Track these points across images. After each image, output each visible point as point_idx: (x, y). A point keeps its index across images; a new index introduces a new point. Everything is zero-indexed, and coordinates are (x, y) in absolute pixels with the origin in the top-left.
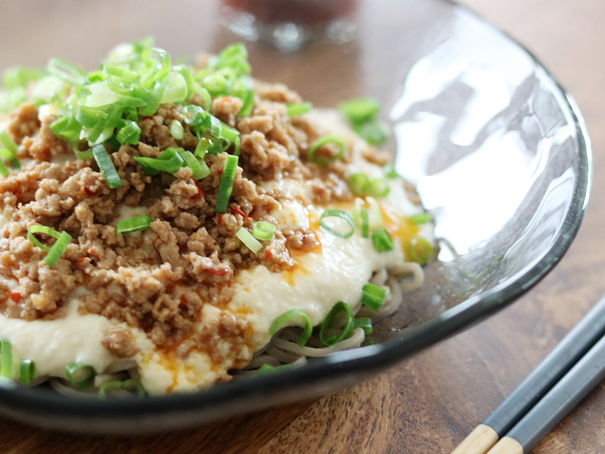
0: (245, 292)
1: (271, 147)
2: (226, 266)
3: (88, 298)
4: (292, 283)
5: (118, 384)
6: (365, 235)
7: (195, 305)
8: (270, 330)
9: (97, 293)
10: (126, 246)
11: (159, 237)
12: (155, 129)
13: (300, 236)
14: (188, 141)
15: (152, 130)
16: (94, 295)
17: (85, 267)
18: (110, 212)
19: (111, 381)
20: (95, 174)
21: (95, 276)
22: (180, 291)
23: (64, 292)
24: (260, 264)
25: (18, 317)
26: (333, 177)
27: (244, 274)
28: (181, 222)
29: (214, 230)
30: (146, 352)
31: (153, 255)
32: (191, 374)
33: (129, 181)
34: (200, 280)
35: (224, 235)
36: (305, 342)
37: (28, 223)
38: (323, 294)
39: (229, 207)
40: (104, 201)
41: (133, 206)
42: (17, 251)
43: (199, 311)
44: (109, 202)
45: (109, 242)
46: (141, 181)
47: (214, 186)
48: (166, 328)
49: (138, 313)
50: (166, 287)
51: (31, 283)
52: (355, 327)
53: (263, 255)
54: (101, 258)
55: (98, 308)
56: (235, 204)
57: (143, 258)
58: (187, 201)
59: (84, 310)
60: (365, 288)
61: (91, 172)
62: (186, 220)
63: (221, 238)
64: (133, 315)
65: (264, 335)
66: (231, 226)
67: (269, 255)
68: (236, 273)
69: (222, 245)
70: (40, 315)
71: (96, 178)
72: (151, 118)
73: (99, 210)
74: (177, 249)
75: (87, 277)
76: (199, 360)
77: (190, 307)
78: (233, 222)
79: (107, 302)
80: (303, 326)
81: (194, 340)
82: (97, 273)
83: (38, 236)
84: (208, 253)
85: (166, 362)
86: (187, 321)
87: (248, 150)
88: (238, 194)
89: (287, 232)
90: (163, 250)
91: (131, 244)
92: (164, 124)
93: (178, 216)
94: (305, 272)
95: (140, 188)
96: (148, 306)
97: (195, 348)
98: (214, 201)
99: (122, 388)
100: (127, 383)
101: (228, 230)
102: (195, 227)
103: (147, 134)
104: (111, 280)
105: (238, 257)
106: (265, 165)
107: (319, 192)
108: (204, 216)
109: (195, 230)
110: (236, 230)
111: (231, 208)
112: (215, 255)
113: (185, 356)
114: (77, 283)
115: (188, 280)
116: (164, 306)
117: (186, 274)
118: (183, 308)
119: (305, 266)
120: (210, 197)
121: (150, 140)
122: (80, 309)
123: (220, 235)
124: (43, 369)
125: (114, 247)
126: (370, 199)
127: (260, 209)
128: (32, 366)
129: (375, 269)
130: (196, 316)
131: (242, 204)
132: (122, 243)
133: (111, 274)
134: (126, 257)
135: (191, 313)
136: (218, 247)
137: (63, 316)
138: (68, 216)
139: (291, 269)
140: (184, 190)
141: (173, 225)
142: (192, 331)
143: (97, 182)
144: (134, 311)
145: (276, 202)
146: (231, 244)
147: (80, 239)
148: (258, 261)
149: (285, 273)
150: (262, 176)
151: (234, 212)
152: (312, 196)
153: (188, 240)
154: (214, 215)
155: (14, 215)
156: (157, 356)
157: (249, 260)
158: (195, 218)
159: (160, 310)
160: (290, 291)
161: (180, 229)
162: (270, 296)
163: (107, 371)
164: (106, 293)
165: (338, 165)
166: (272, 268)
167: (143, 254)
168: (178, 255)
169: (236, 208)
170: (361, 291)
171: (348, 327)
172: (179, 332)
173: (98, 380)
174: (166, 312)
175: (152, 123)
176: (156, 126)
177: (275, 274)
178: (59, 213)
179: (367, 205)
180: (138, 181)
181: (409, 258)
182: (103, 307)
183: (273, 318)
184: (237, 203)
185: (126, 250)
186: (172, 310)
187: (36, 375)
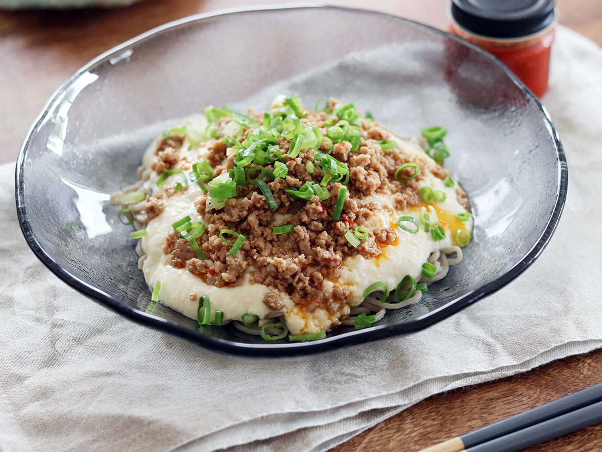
0: (349, 272)
1: (369, 174)
2: (338, 256)
3: (255, 273)
4: (378, 266)
5: (273, 325)
6: (427, 231)
7: (319, 280)
8: (364, 295)
9: (260, 271)
10: (279, 241)
11: (299, 236)
12: (296, 167)
13: (384, 235)
14: (317, 173)
15: (294, 167)
16: (259, 272)
17: (254, 255)
18: (269, 219)
19: (268, 323)
20: (260, 196)
21: (259, 261)
22: (310, 270)
23: (241, 271)
24: (359, 253)
25: (214, 284)
26: (409, 191)
27: (349, 259)
28: (313, 228)
29: (332, 232)
30: (289, 307)
31: (295, 246)
32: (316, 322)
33: (280, 200)
34: (322, 264)
35: (337, 235)
36: (385, 300)
37: (220, 227)
38: (397, 272)
39: (341, 216)
40: (265, 212)
41: (283, 214)
42: (213, 245)
43: (321, 284)
44: (268, 213)
45: (268, 239)
46: (287, 200)
47: (332, 204)
48: (301, 293)
49: (285, 284)
50: (301, 268)
51: (222, 265)
52: (417, 290)
53: (360, 249)
54: (263, 249)
55: (261, 280)
56: (345, 215)
57: (289, 248)
58: (316, 215)
59: (253, 281)
60: (424, 266)
61: (257, 195)
62: (315, 226)
63: (336, 236)
64: (282, 285)
65: (360, 298)
66: (341, 229)
67: (363, 249)
68: (344, 259)
69: (336, 241)
70: (227, 284)
71: (261, 199)
72: (294, 160)
73: (262, 218)
74: (309, 244)
75: (255, 261)
76: (322, 313)
77: (316, 281)
78: (343, 227)
79: (266, 277)
80: (384, 291)
81: (318, 302)
82: (261, 259)
83: (225, 235)
84: (327, 247)
85: (301, 314)
86: (313, 289)
87: (354, 178)
88: (347, 209)
89: (377, 232)
90: (301, 244)
91: (282, 240)
92: (302, 162)
93: (310, 223)
94: (386, 258)
95: (287, 204)
96: (291, 280)
97: (319, 306)
98: (332, 213)
99: (275, 327)
100: (278, 325)
101: (340, 232)
102: (320, 230)
103: (292, 170)
104: (269, 264)
105: (346, 249)
106: (365, 187)
107: (399, 202)
108: (326, 222)
109: (321, 232)
110: (345, 232)
111: (342, 217)
112: (331, 249)
113: (313, 311)
114: (248, 265)
115: (315, 263)
116: (300, 280)
117: (314, 260)
118: (312, 281)
119: (387, 255)
120: (330, 210)
121: (293, 173)
122: (250, 281)
123: (335, 235)
124: (229, 316)
125: (271, 242)
126: (430, 207)
127: (361, 217)
128: (222, 314)
129: (432, 252)
130: (319, 287)
131: (349, 215)
132: (276, 239)
133: (269, 260)
134: (278, 248)
135: (316, 284)
136: (333, 243)
137: (241, 285)
138: (244, 222)
139: (378, 257)
140: (315, 209)
141: (307, 229)
142: (316, 295)
143: (261, 202)
144: (282, 283)
145: (370, 212)
146: (342, 241)
147: (251, 236)
148: (358, 252)
149: (374, 259)
150: (363, 193)
151: (344, 220)
152: (395, 205)
153: (316, 238)
154: (332, 222)
155: (212, 219)
156: (295, 310)
157: (353, 250)
158: (320, 225)
159: (298, 283)
160: (377, 271)
161: (312, 231)
162: (365, 275)
163: (266, 317)
164: (266, 271)
165: (413, 181)
166: (366, 256)
167: (288, 246)
168: (310, 248)
169: (345, 218)
170: (421, 268)
171: (412, 290)
172: (308, 296)
173: (261, 323)
174: (301, 285)
175: (295, 163)
176: (297, 165)
177: (368, 260)
178: (238, 220)
179: (428, 210)
180: (286, 201)
181: (455, 243)
182: (265, 280)
183: (365, 288)
184: (347, 214)
185: (278, 243)
186: (305, 283)
187: (224, 319)
